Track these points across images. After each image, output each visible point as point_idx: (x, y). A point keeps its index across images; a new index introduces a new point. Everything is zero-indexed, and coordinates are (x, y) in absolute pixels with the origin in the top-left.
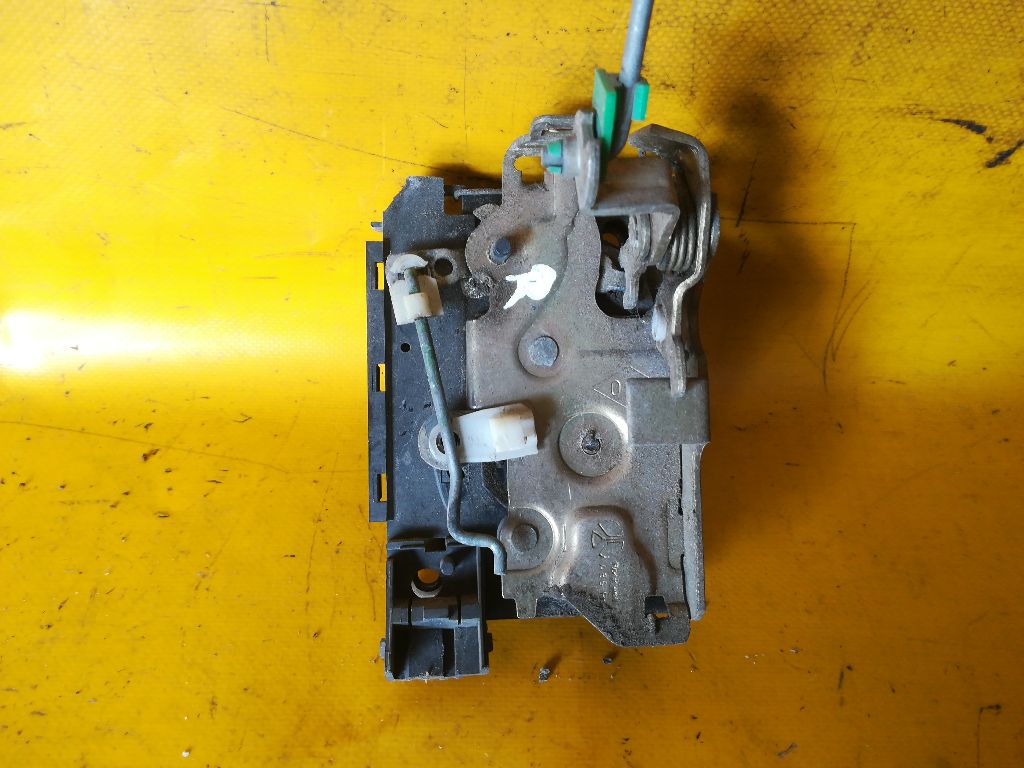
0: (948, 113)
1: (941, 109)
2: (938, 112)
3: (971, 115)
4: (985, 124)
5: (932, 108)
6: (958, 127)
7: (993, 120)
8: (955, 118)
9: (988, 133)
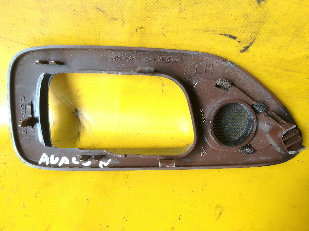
0: (220, 31)
1: (217, 30)
2: (216, 31)
3: (229, 32)
4: (236, 36)
5: (213, 29)
6: (226, 37)
7: (238, 34)
8: (224, 33)
9: (238, 39)
